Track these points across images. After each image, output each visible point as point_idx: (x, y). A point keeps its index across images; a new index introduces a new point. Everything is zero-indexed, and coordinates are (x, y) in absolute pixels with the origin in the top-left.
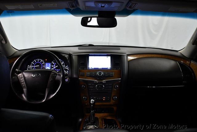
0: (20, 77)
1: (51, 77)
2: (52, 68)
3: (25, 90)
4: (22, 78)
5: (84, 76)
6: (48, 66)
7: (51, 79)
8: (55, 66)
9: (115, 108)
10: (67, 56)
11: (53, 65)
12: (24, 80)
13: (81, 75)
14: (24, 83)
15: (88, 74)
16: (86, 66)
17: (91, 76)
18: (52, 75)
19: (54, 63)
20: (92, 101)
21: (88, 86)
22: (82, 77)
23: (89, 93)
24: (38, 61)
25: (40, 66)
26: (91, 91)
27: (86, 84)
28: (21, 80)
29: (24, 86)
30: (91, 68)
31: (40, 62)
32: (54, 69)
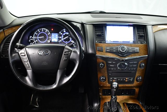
0: (22, 54)
1: (65, 54)
2: (59, 39)
3: (29, 72)
4: (25, 55)
5: (103, 51)
6: (55, 38)
7: (64, 58)
8: (63, 38)
9: (137, 90)
10: (79, 26)
11: (61, 35)
12: (27, 59)
13: (98, 51)
14: (28, 62)
15: (108, 49)
16: (103, 38)
17: (111, 52)
18: (65, 52)
19: (61, 34)
20: (115, 84)
21: (108, 64)
22: (100, 52)
23: (108, 73)
24: (43, 31)
25: (45, 37)
26: (111, 70)
27: (105, 62)
28: (24, 58)
29: (28, 67)
30: (110, 41)
31: (45, 32)
32: (62, 41)
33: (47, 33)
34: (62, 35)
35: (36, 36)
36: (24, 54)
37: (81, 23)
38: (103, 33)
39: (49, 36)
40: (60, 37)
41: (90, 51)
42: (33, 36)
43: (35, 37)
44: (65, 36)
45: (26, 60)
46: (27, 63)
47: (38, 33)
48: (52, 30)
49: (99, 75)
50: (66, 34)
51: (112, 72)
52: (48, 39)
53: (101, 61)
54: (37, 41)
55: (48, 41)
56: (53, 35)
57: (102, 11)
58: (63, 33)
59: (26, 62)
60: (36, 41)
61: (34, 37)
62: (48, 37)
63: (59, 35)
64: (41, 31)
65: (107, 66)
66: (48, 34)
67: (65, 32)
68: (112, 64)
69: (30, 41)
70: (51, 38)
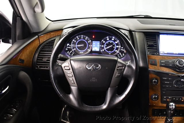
0: (66, 68)
1: (117, 70)
2: (101, 48)
3: (74, 89)
5: (156, 65)
6: (96, 46)
7: (116, 74)
8: (106, 47)
11: (103, 44)
12: (73, 74)
13: (151, 64)
14: (74, 78)
15: (163, 63)
17: (166, 66)
18: (118, 67)
19: (104, 42)
20: (172, 105)
21: (162, 80)
22: (154, 66)
23: (162, 91)
24: (82, 38)
25: (85, 46)
26: (165, 87)
27: (158, 78)
28: (69, 72)
29: (73, 83)
30: (163, 53)
31: (85, 40)
32: (105, 50)
33: (87, 41)
35: (74, 43)
36: (68, 68)
37: (129, 30)
38: (156, 42)
39: (89, 44)
40: (103, 46)
41: (141, 64)
42: (70, 44)
43: (73, 45)
44: (108, 45)
45: (71, 76)
46: (71, 79)
47: (76, 40)
48: (94, 37)
49: (151, 93)
50: (109, 43)
51: (166, 90)
52: (89, 48)
53: (154, 76)
54: (75, 49)
55: (88, 50)
56: (94, 43)
57: (147, 16)
58: (106, 41)
59: (71, 77)
60: (74, 50)
61: (72, 45)
62: (88, 46)
63: (101, 44)
64: (80, 38)
65: (161, 82)
66: (89, 42)
67: (108, 40)
68: (167, 80)
69: (67, 49)
70: (92, 47)
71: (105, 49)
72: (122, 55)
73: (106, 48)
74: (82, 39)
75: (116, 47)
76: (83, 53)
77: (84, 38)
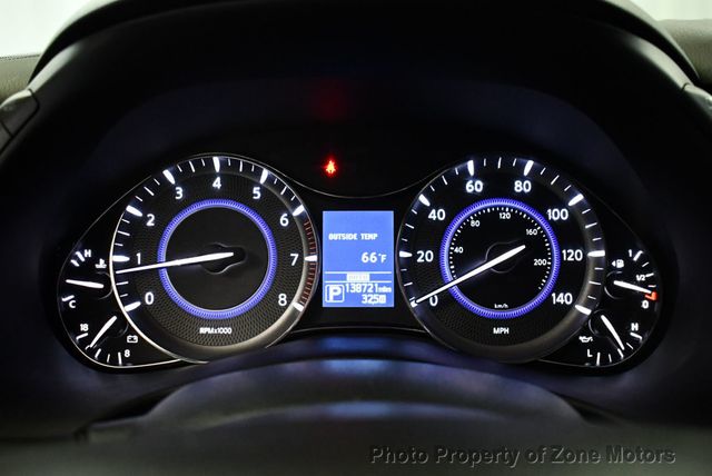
2: (411, 277)
8: (461, 264)
19: (438, 214)
24: (217, 183)
25: (249, 261)
31: (246, 199)
34: (441, 228)
35: (142, 240)
39: (288, 240)
40: (425, 256)
42: (101, 250)
43: (123, 259)
44: (477, 243)
47: (163, 204)
48: (331, 168)
50: (489, 219)
52: (287, 282)
54: (149, 298)
55: (282, 298)
58: (454, 199)
60: (135, 305)
61: (114, 258)
62: (283, 259)
63: (406, 232)
64: (198, 185)
66: (284, 221)
67: (476, 198)
69: (69, 299)
70: (316, 272)
71: (452, 284)
72: (625, 337)
73: (458, 273)
74: (215, 195)
75: (563, 264)
76: (228, 331)
77: (238, 186)
